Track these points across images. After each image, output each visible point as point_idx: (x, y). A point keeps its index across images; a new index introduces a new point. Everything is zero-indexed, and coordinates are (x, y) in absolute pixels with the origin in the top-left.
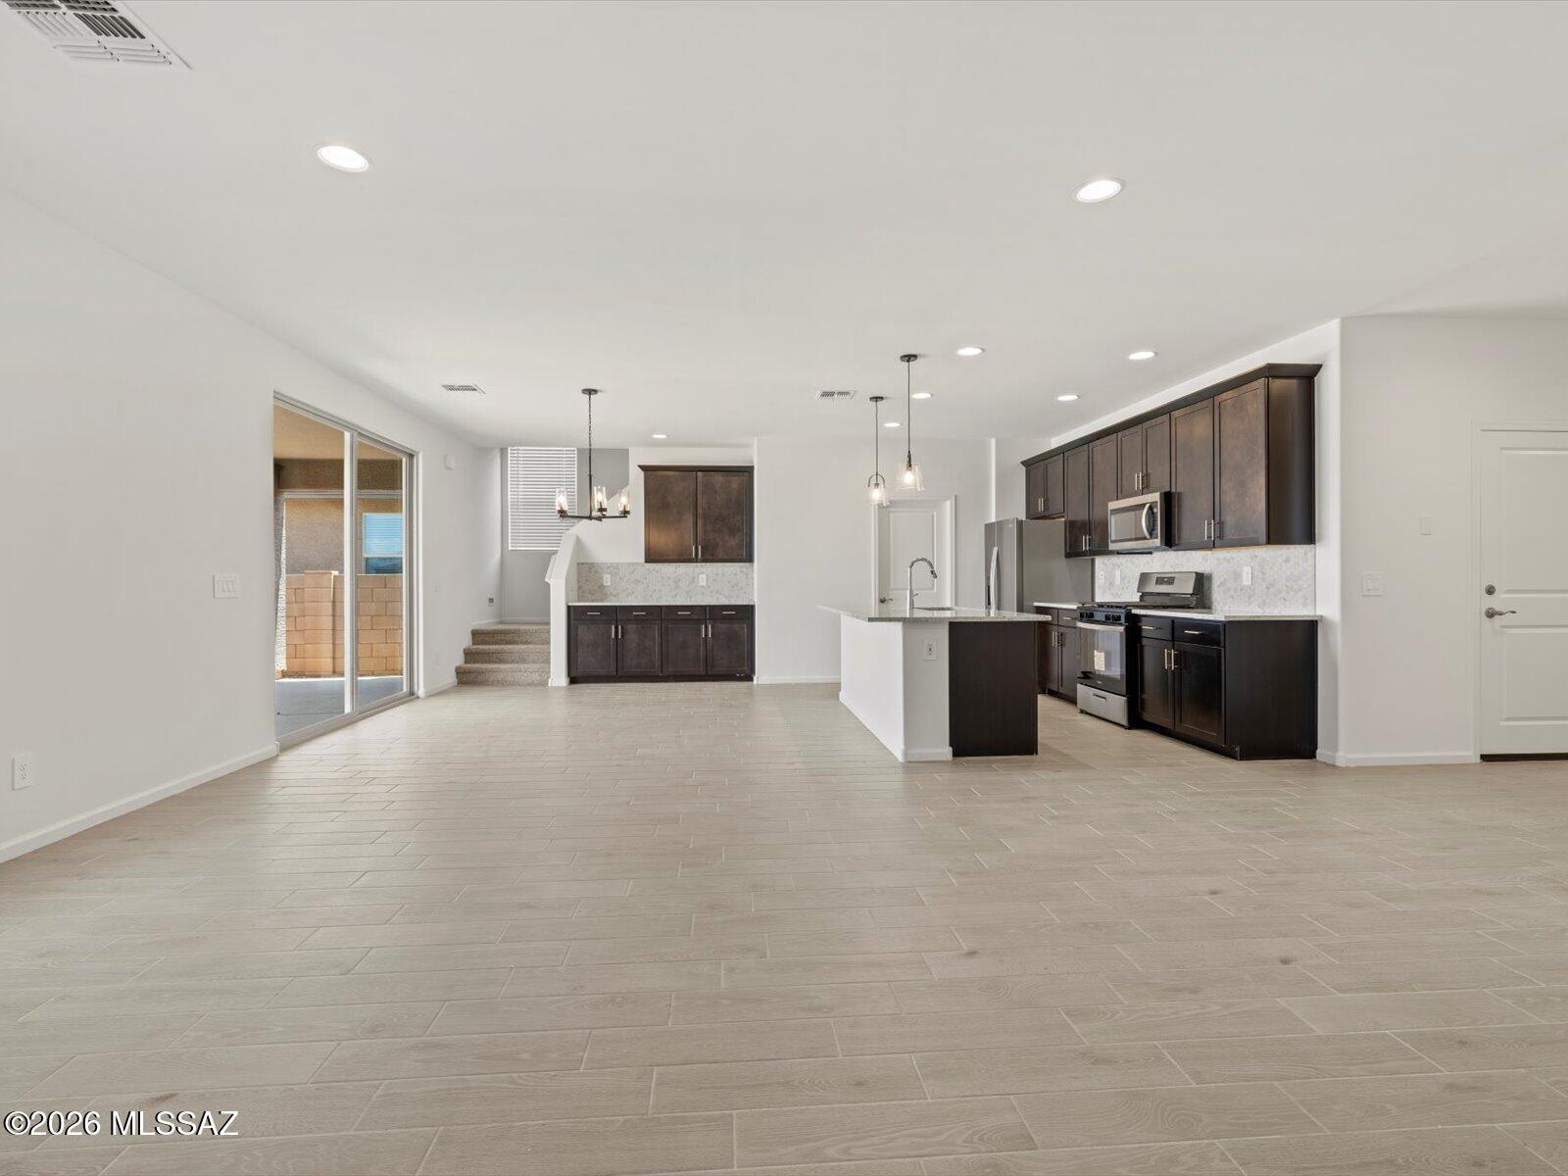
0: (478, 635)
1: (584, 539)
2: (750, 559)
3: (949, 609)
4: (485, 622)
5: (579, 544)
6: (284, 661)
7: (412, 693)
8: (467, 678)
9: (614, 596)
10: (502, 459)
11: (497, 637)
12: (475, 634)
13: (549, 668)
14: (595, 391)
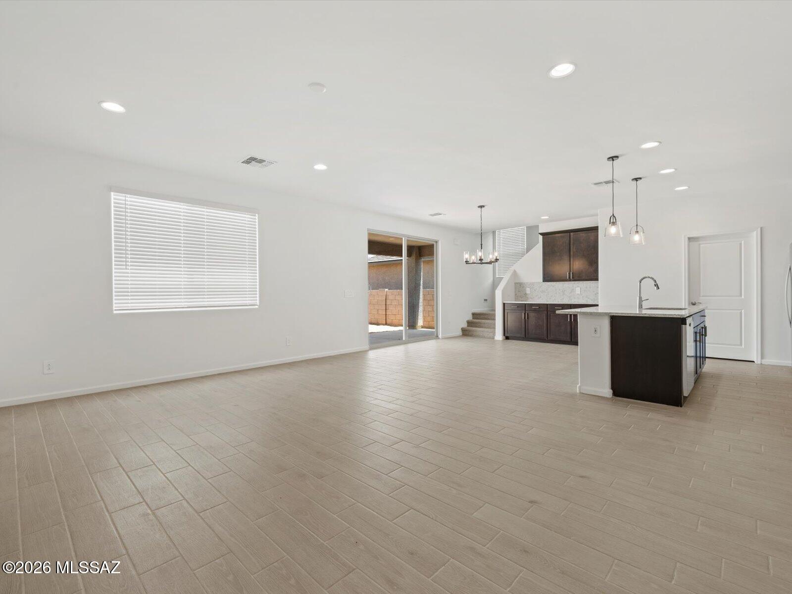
0: (475, 315)
1: (518, 271)
2: (597, 279)
3: (685, 309)
4: (478, 310)
5: (515, 274)
6: (422, 322)
7: (437, 337)
8: (466, 333)
9: (532, 298)
10: (493, 237)
11: (482, 316)
12: (474, 314)
13: (495, 331)
14: (484, 206)
